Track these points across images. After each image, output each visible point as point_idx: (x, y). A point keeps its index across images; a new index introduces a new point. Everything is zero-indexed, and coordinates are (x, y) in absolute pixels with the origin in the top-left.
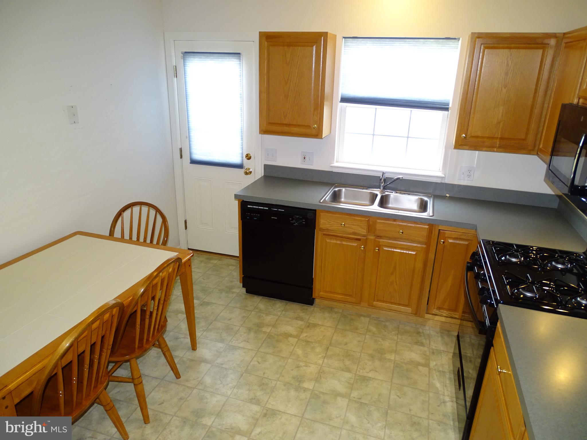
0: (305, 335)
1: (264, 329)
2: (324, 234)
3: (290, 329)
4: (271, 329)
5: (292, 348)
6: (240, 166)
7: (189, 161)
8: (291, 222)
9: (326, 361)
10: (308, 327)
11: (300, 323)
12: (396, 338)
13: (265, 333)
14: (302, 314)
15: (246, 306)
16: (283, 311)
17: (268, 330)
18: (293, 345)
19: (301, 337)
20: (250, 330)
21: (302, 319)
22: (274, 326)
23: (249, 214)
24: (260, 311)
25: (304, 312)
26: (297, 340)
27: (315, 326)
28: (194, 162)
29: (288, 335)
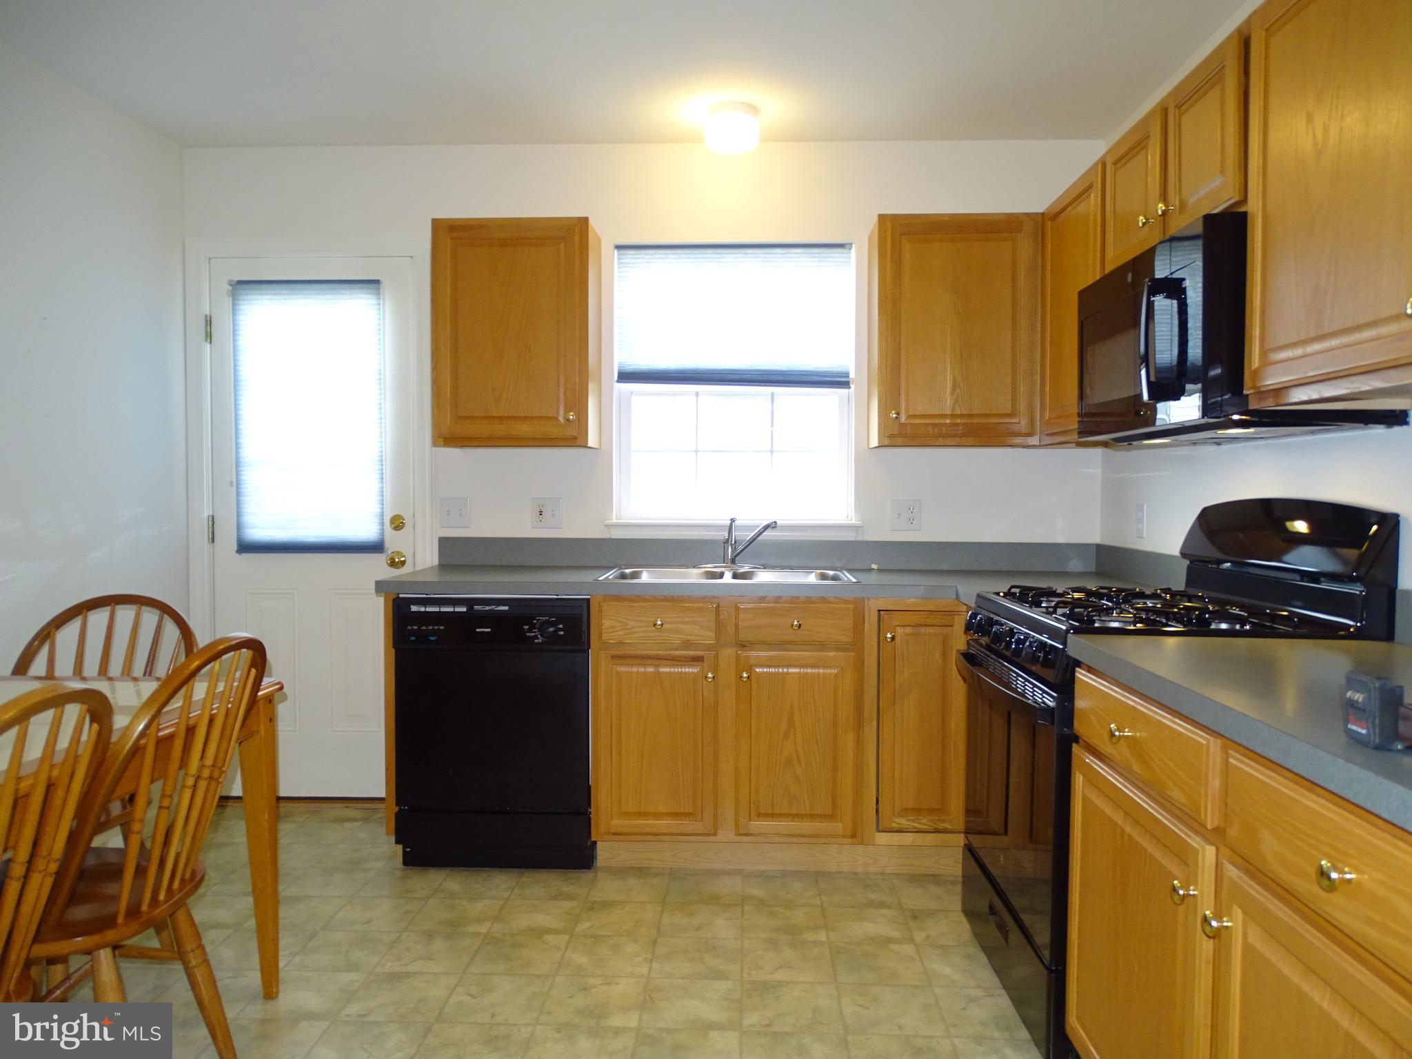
0: (588, 924)
1: (471, 929)
2: (613, 657)
3: (541, 919)
4: (489, 925)
5: (559, 954)
6: (375, 547)
7: (235, 548)
8: (528, 634)
9: (655, 966)
10: (591, 909)
11: (567, 904)
12: (818, 902)
13: (477, 934)
14: (567, 888)
15: (409, 892)
16: (513, 888)
17: (484, 928)
18: (558, 948)
19: (577, 929)
20: (430, 935)
21: (570, 897)
22: (498, 918)
23: (416, 628)
24: (452, 895)
25: (572, 884)
26: (567, 937)
27: (607, 905)
28: (246, 547)
29: (539, 933)
